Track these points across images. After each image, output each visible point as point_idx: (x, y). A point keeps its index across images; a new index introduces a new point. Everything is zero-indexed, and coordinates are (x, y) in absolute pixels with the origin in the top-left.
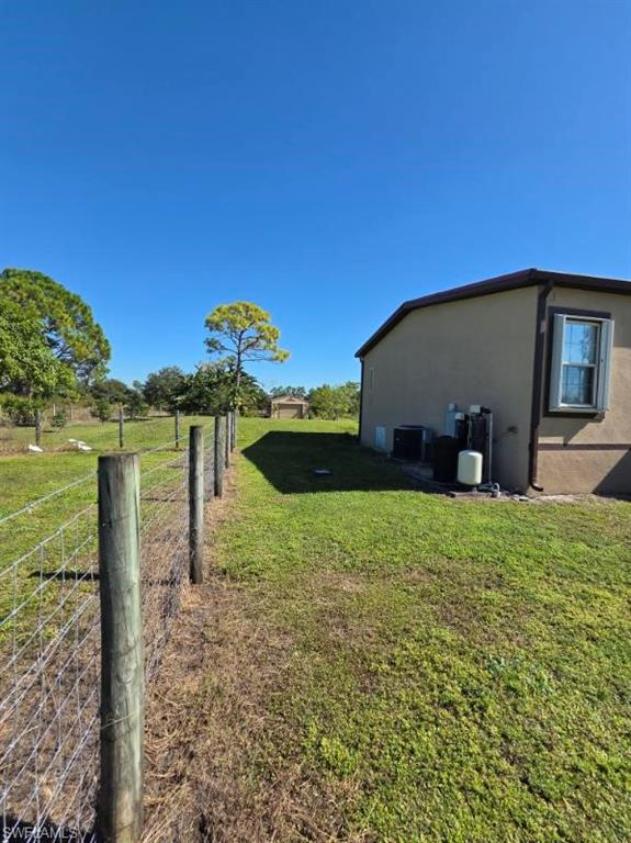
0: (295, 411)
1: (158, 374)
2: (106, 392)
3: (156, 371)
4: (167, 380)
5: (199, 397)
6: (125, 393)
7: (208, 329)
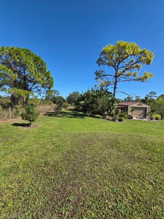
0: (142, 111)
1: (72, 94)
2: (57, 100)
3: (71, 93)
4: (75, 96)
5: (92, 103)
6: (62, 100)
7: (98, 64)
